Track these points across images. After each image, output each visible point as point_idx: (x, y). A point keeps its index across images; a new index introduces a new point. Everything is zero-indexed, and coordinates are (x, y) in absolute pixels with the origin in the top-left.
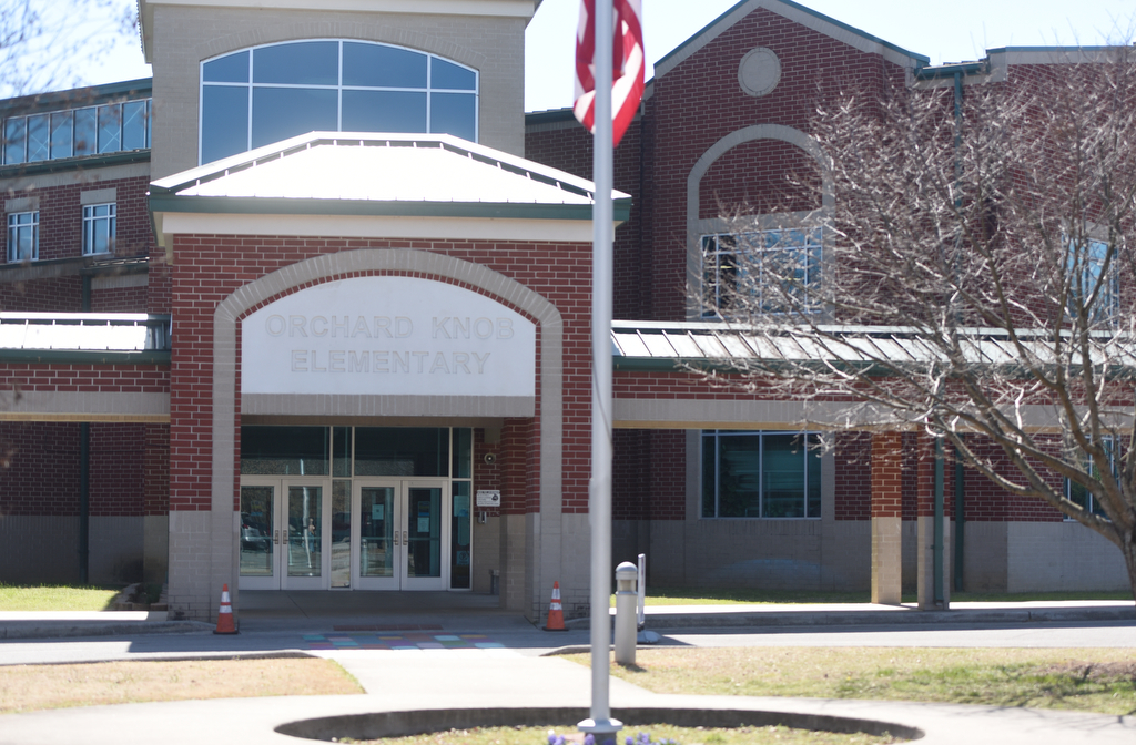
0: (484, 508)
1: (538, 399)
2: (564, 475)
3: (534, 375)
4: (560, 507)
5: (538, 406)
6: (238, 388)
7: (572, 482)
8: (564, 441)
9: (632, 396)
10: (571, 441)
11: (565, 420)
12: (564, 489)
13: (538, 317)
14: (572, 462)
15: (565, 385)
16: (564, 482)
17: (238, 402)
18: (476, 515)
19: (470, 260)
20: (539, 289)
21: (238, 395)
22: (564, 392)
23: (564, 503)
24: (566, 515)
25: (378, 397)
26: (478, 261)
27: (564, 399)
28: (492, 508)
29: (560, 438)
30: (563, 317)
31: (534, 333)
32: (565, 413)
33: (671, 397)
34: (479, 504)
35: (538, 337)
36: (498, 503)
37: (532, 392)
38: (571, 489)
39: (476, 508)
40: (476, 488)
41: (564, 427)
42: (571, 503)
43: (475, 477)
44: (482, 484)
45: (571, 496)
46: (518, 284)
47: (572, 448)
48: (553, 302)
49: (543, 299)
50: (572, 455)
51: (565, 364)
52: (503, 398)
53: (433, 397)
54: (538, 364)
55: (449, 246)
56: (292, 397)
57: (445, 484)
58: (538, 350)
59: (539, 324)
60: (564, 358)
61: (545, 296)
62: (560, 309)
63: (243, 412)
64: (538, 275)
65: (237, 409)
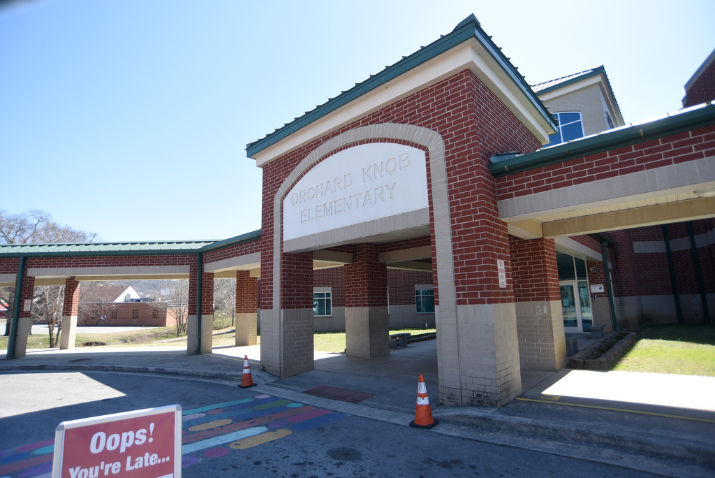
0: (595, 294)
1: (431, 209)
2: (456, 270)
3: (426, 190)
4: (454, 299)
5: (432, 214)
6: (282, 238)
7: (463, 276)
8: (453, 240)
9: (529, 192)
10: (460, 239)
11: (453, 222)
12: (457, 283)
13: (425, 145)
14: (462, 257)
15: (450, 193)
16: (457, 277)
17: (282, 246)
18: (592, 297)
19: (381, 122)
20: (425, 124)
21: (282, 242)
22: (450, 198)
23: (458, 296)
24: (460, 307)
25: (337, 229)
26: (385, 121)
27: (451, 204)
28: (600, 293)
29: (449, 238)
30: (444, 138)
31: (424, 158)
32: (452, 216)
33: (569, 184)
34: (592, 292)
35: (428, 160)
36: (603, 290)
37: (425, 204)
38: (463, 283)
39: (591, 294)
40: (590, 284)
41: (453, 228)
42: (464, 295)
43: (589, 279)
44: (593, 282)
45: (464, 289)
46: (410, 125)
47: (461, 245)
48: (435, 130)
49: (428, 129)
50: (461, 251)
51: (449, 175)
52: (407, 213)
53: (366, 223)
54: (429, 181)
55: (369, 119)
56: (300, 239)
57: (574, 283)
58: (428, 170)
59: (428, 150)
60: (448, 170)
61: (429, 127)
62: (441, 133)
63: (284, 252)
64: (424, 114)
65: (282, 250)
